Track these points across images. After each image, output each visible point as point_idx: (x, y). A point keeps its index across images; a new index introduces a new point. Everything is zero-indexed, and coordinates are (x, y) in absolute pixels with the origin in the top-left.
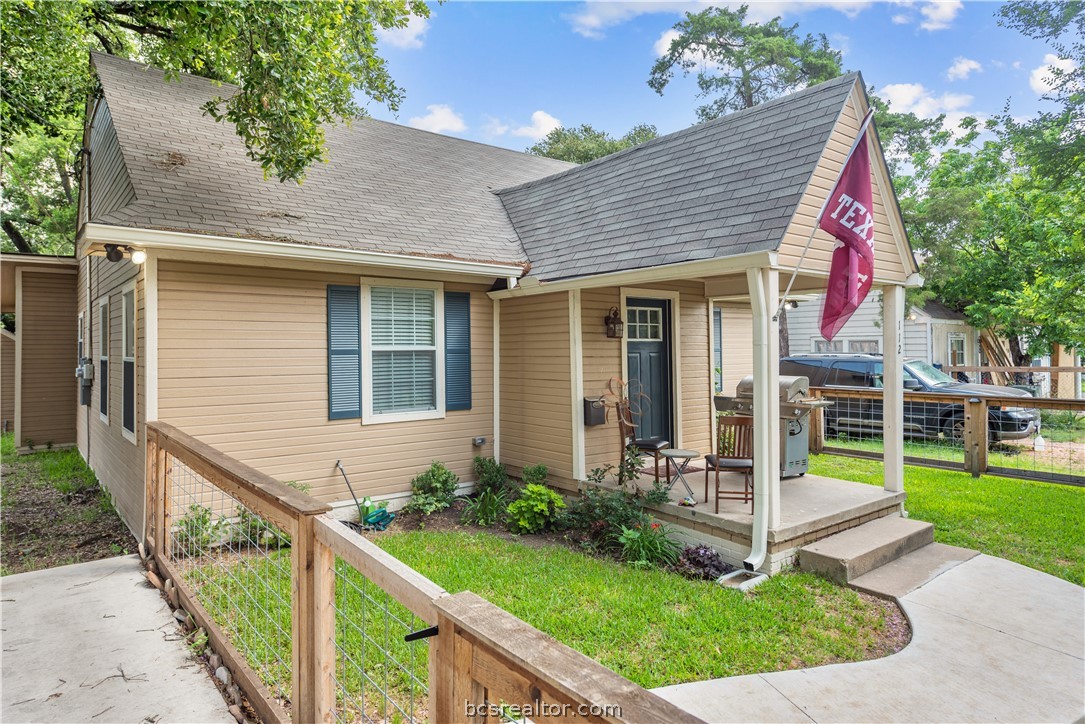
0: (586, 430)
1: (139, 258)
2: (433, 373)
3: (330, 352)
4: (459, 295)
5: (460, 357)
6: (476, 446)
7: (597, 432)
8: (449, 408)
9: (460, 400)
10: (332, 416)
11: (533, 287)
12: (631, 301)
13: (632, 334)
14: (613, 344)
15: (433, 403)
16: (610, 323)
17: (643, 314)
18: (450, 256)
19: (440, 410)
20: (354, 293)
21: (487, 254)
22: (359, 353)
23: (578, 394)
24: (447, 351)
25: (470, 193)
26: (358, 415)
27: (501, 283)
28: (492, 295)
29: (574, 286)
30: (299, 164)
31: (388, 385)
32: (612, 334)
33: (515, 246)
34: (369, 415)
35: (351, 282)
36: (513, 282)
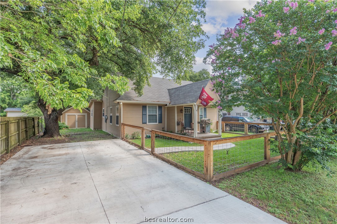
0: (177, 126)
1: (121, 103)
2: (157, 118)
3: (143, 115)
4: (160, 107)
5: (161, 116)
6: (163, 128)
7: (179, 126)
8: (159, 123)
9: (160, 121)
10: (143, 123)
11: (171, 105)
12: (185, 107)
13: (185, 112)
14: (182, 114)
15: (156, 122)
16: (181, 111)
17: (187, 109)
18: (159, 101)
19: (157, 123)
20: (146, 107)
21: (164, 101)
22: (146, 115)
23: (176, 121)
24: (159, 115)
25: (164, 90)
26: (146, 123)
27: (166, 105)
28: (165, 106)
29: (176, 106)
30: (141, 95)
31: (150, 119)
32: (181, 112)
33: (169, 99)
34: (148, 123)
35: (145, 105)
36: (168, 105)
